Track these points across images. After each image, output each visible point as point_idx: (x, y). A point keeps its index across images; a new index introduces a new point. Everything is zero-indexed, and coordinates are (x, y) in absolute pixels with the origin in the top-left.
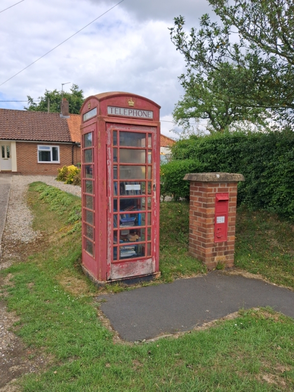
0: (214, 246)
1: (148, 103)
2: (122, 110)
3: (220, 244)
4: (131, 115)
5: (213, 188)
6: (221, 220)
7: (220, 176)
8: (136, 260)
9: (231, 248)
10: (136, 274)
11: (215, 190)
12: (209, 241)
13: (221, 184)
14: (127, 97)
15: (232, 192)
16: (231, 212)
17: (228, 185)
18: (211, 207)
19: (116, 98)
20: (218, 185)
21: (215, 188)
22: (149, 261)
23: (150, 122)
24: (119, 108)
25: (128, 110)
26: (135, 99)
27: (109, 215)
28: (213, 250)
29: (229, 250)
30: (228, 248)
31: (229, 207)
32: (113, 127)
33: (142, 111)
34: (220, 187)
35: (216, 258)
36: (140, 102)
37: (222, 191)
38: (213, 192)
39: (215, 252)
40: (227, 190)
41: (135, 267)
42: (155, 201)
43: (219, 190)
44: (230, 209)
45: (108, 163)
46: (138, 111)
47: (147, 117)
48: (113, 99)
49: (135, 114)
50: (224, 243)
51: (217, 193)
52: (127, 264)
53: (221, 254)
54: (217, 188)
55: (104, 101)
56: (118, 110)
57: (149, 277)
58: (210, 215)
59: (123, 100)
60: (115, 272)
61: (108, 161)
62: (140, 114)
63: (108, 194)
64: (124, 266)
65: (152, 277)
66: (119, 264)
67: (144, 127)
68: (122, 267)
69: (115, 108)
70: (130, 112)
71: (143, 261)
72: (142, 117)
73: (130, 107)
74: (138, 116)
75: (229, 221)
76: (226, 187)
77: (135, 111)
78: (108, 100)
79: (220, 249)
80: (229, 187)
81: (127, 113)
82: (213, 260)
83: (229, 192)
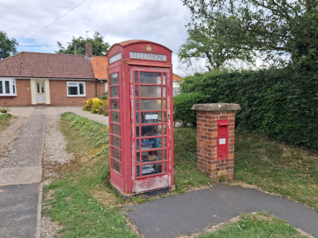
0: (218, 162)
1: (162, 48)
2: (142, 54)
3: (223, 161)
4: (149, 59)
5: (216, 116)
6: (222, 141)
7: (221, 106)
8: (155, 176)
9: (231, 164)
10: (155, 187)
11: (217, 117)
12: (213, 159)
13: (222, 113)
14: (146, 44)
15: (231, 119)
16: (230, 135)
17: (228, 113)
18: (214, 131)
19: (136, 45)
20: (219, 113)
21: (217, 115)
22: (166, 176)
23: (164, 64)
24: (139, 53)
25: (146, 54)
26: (152, 45)
27: (132, 140)
28: (217, 166)
29: (230, 166)
30: (228, 164)
31: (229, 131)
32: (135, 69)
33: (158, 55)
34: (221, 115)
35: (219, 172)
36: (156, 48)
37: (223, 118)
38: (216, 119)
39: (218, 167)
40: (226, 117)
41: (154, 181)
42: (170, 128)
43: (221, 117)
44: (229, 132)
45: (131, 98)
46: (154, 55)
47: (162, 60)
48: (134, 46)
49: (152, 58)
50: (225, 160)
51: (219, 120)
52: (148, 179)
53: (223, 169)
54: (219, 116)
55: (127, 47)
56: (138, 54)
57: (166, 190)
58: (213, 138)
59: (142, 46)
60: (138, 187)
61: (131, 96)
62: (156, 57)
63: (132, 123)
64: (145, 181)
65: (168, 190)
66: (141, 180)
67: (160, 68)
68: (144, 182)
69: (135, 53)
70: (148, 56)
71: (161, 177)
72: (158, 60)
73: (148, 52)
74: (154, 59)
75: (229, 142)
76: (226, 115)
77: (152, 55)
78: (130, 47)
79: (222, 165)
80: (229, 115)
81: (145, 56)
82: (217, 174)
83: (228, 119)
